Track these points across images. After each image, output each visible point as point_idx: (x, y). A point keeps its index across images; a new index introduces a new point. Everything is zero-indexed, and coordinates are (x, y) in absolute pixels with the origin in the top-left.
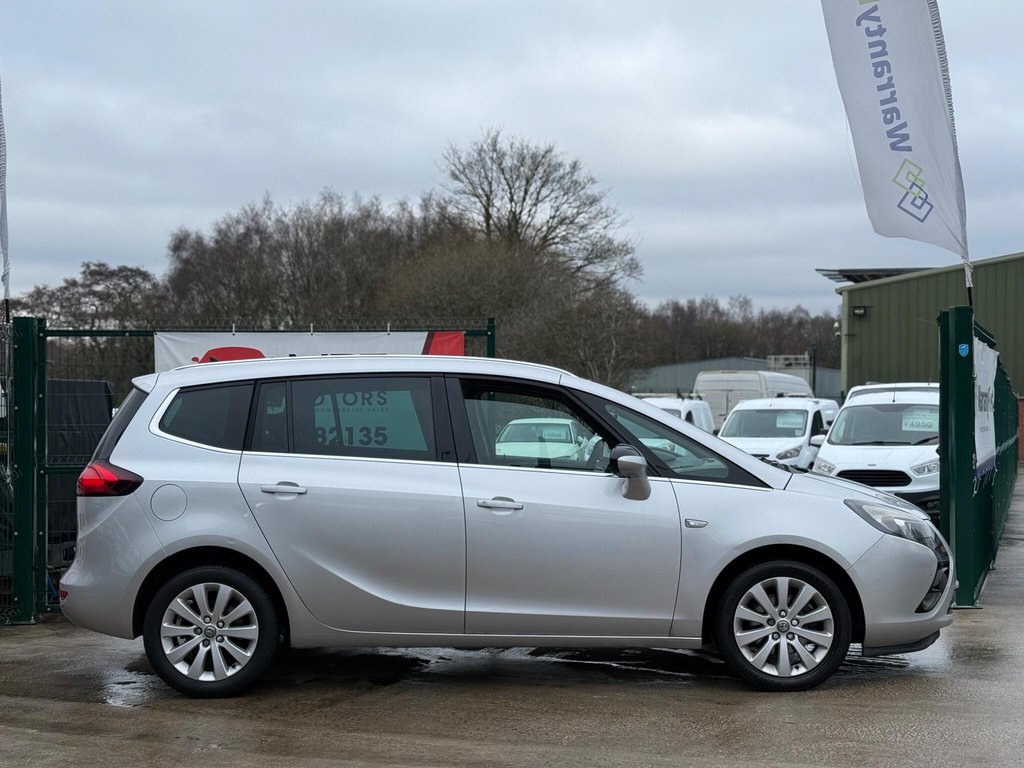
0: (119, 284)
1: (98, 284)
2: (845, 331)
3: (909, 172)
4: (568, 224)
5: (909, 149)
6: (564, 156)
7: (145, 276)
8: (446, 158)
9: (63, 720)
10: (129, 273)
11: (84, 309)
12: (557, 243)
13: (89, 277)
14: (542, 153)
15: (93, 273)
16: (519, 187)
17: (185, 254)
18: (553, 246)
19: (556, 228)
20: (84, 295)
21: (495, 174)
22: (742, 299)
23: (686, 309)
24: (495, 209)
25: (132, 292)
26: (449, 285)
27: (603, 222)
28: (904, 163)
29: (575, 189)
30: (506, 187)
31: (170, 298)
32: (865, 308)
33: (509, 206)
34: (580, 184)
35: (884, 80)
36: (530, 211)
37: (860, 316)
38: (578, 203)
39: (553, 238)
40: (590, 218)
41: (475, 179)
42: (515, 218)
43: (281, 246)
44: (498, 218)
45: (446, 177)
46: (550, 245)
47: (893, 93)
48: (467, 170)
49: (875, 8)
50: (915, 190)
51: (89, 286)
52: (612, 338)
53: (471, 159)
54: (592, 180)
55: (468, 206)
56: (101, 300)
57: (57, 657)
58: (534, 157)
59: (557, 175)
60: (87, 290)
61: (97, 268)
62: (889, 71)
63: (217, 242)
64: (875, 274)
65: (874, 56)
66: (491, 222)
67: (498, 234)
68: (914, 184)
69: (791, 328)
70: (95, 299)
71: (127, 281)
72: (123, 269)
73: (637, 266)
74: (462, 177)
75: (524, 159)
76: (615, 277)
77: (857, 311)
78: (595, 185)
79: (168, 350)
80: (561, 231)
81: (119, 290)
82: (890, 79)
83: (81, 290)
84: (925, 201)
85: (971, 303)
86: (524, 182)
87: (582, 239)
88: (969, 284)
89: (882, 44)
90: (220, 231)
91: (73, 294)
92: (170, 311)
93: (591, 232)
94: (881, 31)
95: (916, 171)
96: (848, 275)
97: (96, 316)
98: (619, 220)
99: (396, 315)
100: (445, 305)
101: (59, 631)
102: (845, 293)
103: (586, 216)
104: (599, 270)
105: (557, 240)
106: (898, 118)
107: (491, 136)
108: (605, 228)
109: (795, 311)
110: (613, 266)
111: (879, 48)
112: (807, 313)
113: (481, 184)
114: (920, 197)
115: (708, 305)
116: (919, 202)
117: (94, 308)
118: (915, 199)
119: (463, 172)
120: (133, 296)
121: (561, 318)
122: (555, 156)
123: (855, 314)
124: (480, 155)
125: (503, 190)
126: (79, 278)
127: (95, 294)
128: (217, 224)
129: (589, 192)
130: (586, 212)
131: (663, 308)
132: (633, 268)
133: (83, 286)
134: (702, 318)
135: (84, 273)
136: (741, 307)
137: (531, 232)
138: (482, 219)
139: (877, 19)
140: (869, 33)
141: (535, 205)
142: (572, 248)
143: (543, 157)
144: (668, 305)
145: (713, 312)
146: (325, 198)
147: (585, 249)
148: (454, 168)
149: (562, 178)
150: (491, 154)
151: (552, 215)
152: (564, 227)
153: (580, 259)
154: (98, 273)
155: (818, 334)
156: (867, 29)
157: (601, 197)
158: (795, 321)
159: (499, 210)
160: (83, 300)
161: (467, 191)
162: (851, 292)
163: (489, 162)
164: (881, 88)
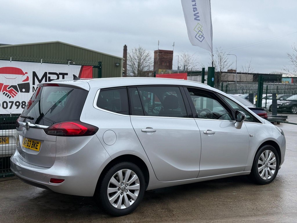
3: (199, 27)
5: (199, 20)
28: (198, 24)
47: (195, 3)
50: (200, 32)
68: (200, 31)
84: (202, 36)
95: (201, 27)
106: (197, 11)
114: (201, 35)
116: (200, 36)
118: (200, 35)
164: (192, 1)
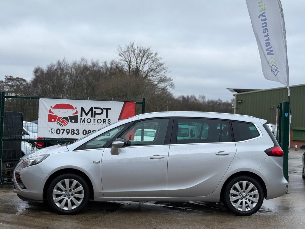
0: (16, 83)
1: (10, 82)
2: (235, 107)
3: (272, 61)
4: (153, 71)
5: (273, 54)
6: (153, 51)
7: (24, 80)
8: (118, 49)
9: (10, 220)
10: (19, 79)
11: (5, 90)
12: (150, 77)
13: (7, 80)
14: (147, 50)
15: (8, 79)
16: (139, 59)
17: (37, 74)
18: (149, 78)
19: (150, 72)
20: (5, 85)
21: (132, 55)
22: (202, 96)
23: (186, 98)
24: (132, 66)
25: (20, 85)
26: (117, 88)
27: (164, 71)
29: (156, 61)
30: (136, 59)
31: (31, 87)
32: (241, 100)
33: (136, 65)
34: (157, 59)
35: (266, 34)
36: (142, 67)
37: (240, 103)
38: (157, 65)
39: (149, 75)
40: (160, 70)
41: (126, 56)
42: (137, 69)
43: (67, 73)
44: (133, 68)
45: (117, 55)
46: (148, 77)
47: (269, 38)
48: (124, 54)
49: (264, 13)
50: (273, 67)
51: (7, 83)
52: (167, 105)
53: (125, 50)
54: (161, 59)
55: (124, 64)
56: (10, 87)
57: (5, 199)
58: (144, 51)
59: (151, 56)
60: (6, 84)
61: (9, 77)
62: (267, 31)
63: (47, 71)
64: (244, 91)
65: (263, 27)
66: (130, 69)
67: (132, 73)
68: (273, 65)
69: (216, 105)
70: (8, 87)
71: (19, 82)
72: (18, 78)
73: (173, 85)
74: (122, 55)
75: (141, 51)
76: (167, 88)
77: (239, 101)
78: (162, 60)
79: (43, 104)
80: (151, 73)
81: (16, 85)
82: (268, 34)
83: (4, 84)
85: (289, 101)
86: (141, 58)
87: (157, 76)
88: (289, 95)
89: (266, 23)
90: (48, 68)
91: (2, 85)
92: (31, 91)
93: (160, 74)
94: (266, 19)
95: (274, 61)
96: (236, 90)
97: (9, 92)
98: (169, 71)
99: (101, 96)
100: (116, 94)
101: (5, 191)
102: (236, 96)
103: (159, 69)
104: (162, 85)
105: (150, 76)
107: (132, 44)
108: (164, 73)
109: (218, 100)
110: (166, 84)
111: (265, 25)
112: (221, 101)
113: (128, 58)
114: (275, 69)
115: (193, 97)
117: (8, 89)
119: (123, 54)
120: (20, 86)
121: (152, 99)
122: (151, 51)
123: (238, 102)
124: (128, 49)
125: (134, 60)
126: (4, 80)
127: (9, 85)
128: (48, 66)
129: (160, 62)
130: (159, 68)
131: (179, 98)
132: (172, 85)
133: (5, 82)
134: (191, 101)
135: (6, 79)
136: (202, 98)
137: (142, 73)
138: (128, 68)
139: (265, 16)
140: (262, 20)
141: (144, 65)
142: (154, 79)
143: (147, 51)
144: (181, 97)
145: (194, 100)
146: (82, 60)
147: (158, 79)
148: (120, 53)
149: (152, 57)
150: (131, 49)
151: (149, 68)
152: (152, 72)
153: (156, 82)
154: (10, 79)
155: (224, 107)
156: (262, 19)
157: (163, 64)
158: (218, 103)
159: (133, 66)
160: (5, 87)
161: (124, 60)
162: (237, 95)
163: (131, 52)
164: (265, 36)
